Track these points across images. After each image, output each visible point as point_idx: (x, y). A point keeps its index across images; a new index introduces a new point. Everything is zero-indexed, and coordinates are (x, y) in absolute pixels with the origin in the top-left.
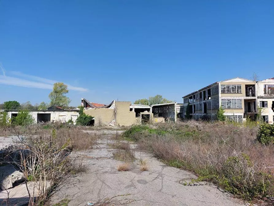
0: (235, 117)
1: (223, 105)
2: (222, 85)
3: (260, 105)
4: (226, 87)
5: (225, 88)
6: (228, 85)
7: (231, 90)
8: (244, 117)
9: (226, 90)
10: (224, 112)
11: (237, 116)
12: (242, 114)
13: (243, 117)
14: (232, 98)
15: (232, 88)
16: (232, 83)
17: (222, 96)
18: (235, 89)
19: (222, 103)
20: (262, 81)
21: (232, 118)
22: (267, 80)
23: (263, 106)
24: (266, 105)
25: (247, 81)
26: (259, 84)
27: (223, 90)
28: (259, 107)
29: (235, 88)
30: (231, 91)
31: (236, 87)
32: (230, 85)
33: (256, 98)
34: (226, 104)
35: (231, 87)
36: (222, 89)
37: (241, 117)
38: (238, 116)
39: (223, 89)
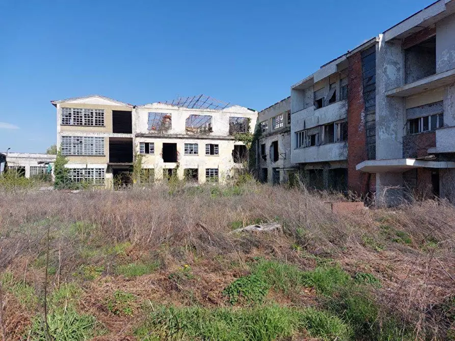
0: (91, 170)
1: (65, 148)
2: (63, 108)
3: (141, 149)
4: (72, 113)
5: (70, 114)
6: (78, 109)
7: (83, 118)
8: (108, 171)
9: (72, 117)
10: (66, 162)
11: (94, 170)
12: (105, 166)
13: (105, 170)
14: (85, 135)
15: (85, 115)
16: (84, 104)
17: (62, 131)
18: (92, 117)
19: (62, 144)
20: (146, 106)
21: (84, 173)
22: (155, 105)
23: (147, 152)
24: (151, 149)
25: (117, 104)
26: (140, 110)
27: (65, 117)
28: (139, 153)
29: (90, 115)
30: (83, 120)
31: (94, 114)
32: (81, 109)
33: (132, 136)
34: (72, 145)
35: (83, 114)
36: (63, 115)
37: (102, 170)
38: (96, 169)
39: (67, 116)
